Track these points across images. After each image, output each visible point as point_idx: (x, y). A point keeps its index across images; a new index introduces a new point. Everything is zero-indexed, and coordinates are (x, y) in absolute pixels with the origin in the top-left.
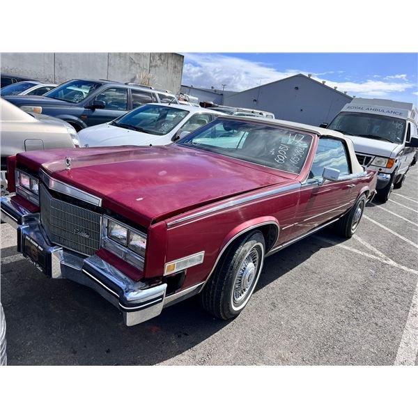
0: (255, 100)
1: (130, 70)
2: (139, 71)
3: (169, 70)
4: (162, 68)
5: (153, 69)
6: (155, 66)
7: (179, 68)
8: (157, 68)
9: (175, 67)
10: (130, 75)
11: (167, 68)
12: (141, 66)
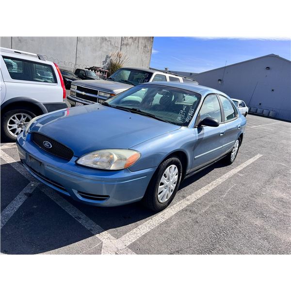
0: (220, 80)
1: (101, 48)
2: (110, 48)
3: (140, 49)
4: (133, 47)
5: (124, 48)
6: (127, 45)
7: (149, 48)
8: (128, 47)
9: (145, 47)
10: (100, 52)
11: (138, 47)
12: (113, 43)
